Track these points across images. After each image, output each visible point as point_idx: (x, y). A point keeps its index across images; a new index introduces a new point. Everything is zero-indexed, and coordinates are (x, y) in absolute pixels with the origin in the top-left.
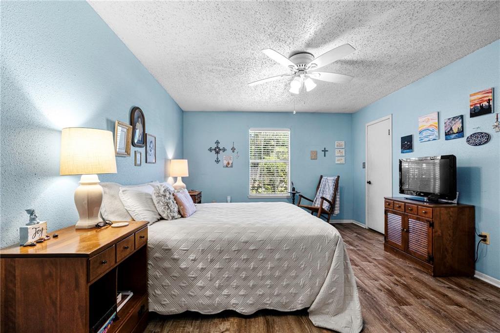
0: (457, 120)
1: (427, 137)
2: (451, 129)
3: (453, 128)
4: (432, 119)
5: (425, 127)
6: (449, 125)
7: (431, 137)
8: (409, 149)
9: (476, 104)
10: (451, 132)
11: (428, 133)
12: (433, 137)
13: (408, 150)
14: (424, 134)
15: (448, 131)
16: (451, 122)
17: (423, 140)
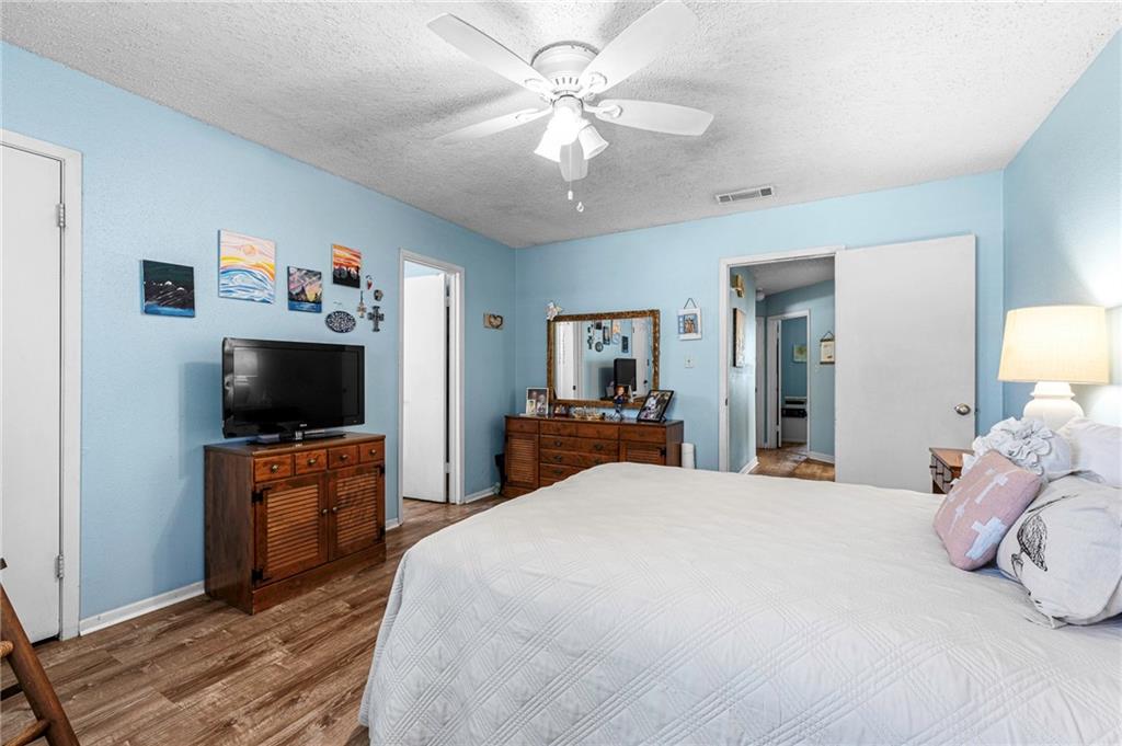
0: (314, 279)
1: (246, 289)
2: (303, 291)
3: (307, 289)
4: (261, 253)
5: (241, 263)
6: (299, 281)
7: (256, 293)
8: (183, 306)
9: (341, 264)
10: (303, 296)
11: (250, 281)
12: (261, 294)
13: (179, 310)
14: (238, 279)
15: (297, 294)
16: (302, 277)
17: (234, 295)
